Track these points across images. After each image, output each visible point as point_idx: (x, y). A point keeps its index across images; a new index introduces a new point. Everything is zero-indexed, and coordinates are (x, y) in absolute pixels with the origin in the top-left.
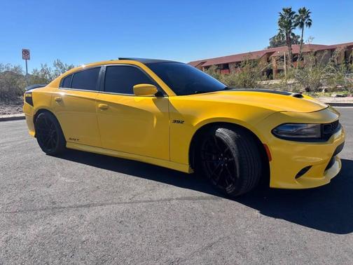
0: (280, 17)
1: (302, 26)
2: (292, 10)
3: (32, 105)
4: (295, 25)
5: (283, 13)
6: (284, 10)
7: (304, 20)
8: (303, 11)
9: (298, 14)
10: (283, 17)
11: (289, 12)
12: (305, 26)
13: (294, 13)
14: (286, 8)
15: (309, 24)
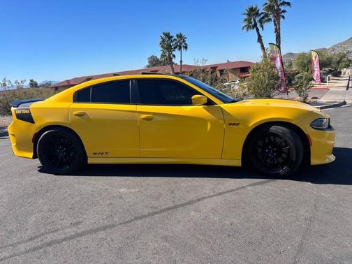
0: (161, 40)
1: (180, 49)
2: (171, 35)
3: (33, 122)
4: (175, 48)
5: (163, 36)
6: (164, 34)
7: (181, 44)
8: (180, 36)
9: (176, 38)
10: (163, 41)
11: (167, 35)
12: (182, 49)
13: (172, 37)
14: (166, 32)
15: (186, 47)
